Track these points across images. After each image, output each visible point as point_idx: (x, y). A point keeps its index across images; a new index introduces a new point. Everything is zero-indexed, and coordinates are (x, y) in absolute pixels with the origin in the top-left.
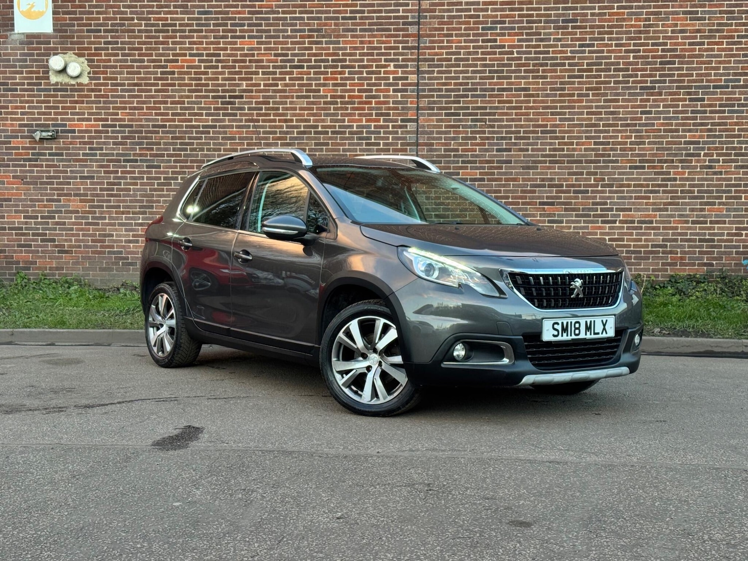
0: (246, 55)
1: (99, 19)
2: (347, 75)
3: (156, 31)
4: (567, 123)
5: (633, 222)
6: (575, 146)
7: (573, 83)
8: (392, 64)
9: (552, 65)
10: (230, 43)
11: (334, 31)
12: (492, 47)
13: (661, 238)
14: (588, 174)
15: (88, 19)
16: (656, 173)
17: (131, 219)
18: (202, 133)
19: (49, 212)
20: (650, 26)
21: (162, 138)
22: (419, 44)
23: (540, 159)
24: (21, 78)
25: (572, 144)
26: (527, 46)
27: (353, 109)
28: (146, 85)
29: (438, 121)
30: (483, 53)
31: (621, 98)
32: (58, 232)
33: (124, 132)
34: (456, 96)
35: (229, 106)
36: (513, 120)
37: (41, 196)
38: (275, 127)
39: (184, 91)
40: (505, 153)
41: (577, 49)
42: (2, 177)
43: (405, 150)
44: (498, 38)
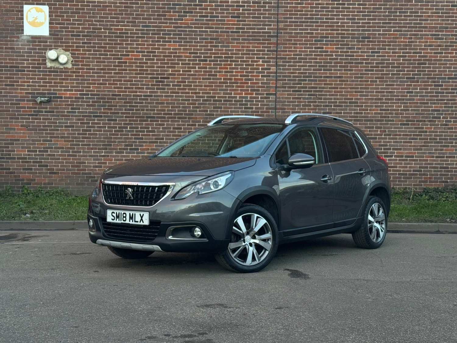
0: (172, 53)
1: (79, 28)
2: (233, 66)
3: (115, 37)
4: (364, 97)
5: (402, 156)
6: (369, 111)
7: (368, 74)
8: (261, 60)
9: (356, 63)
10: (162, 45)
11: (226, 39)
12: (320, 52)
13: (418, 166)
14: (376, 128)
15: (72, 28)
16: (415, 128)
17: (97, 152)
18: (144, 99)
19: (44, 148)
20: (412, 42)
22: (277, 49)
24: (27, 64)
25: (367, 110)
26: (341, 52)
27: (237, 87)
28: (108, 69)
29: (288, 95)
30: (315, 55)
31: (395, 83)
32: (49, 161)
33: (94, 98)
34: (299, 80)
35: (161, 83)
36: (333, 95)
37: (39, 138)
38: (189, 97)
39: (133, 74)
41: (370, 54)
42: (13, 125)
43: (269, 112)
44: (324, 46)
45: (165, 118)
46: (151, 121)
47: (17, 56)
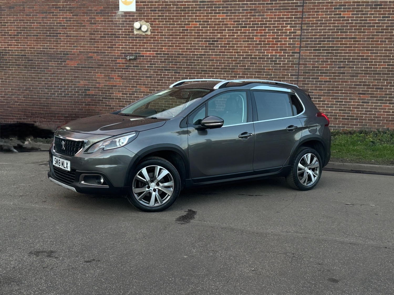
0: (221, 22)
1: (156, 5)
2: (267, 31)
3: (181, 11)
4: (374, 55)
6: (377, 66)
7: (379, 35)
8: (289, 26)
9: (368, 26)
10: (214, 16)
11: (262, 10)
12: (338, 17)
15: (151, 5)
18: (199, 57)
19: (132, 92)
21: (181, 60)
22: (302, 16)
23: (360, 72)
24: (121, 32)
25: (376, 65)
26: (356, 17)
27: (269, 47)
28: (176, 35)
29: (310, 53)
30: (334, 20)
33: (165, 57)
34: (319, 41)
35: (212, 45)
37: (129, 85)
38: (232, 55)
39: (192, 38)
40: (342, 69)
41: (381, 19)
42: (113, 76)
43: (293, 67)
44: (342, 13)
45: (214, 71)
46: (204, 73)
47: (115, 26)
